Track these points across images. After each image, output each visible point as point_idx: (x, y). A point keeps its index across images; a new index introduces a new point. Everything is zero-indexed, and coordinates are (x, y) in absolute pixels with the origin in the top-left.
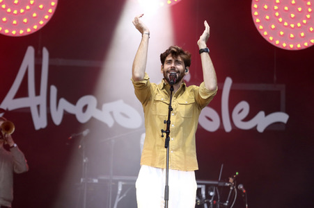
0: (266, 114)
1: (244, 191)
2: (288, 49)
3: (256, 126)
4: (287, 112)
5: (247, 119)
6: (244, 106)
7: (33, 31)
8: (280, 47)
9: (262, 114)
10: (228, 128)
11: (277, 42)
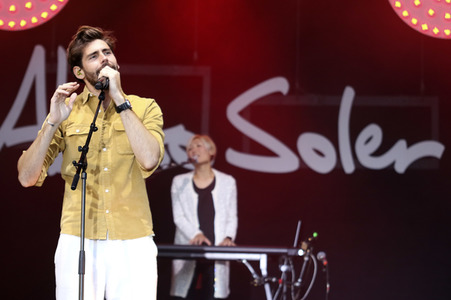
0: (409, 144)
1: (325, 262)
2: (442, 36)
3: (393, 164)
4: (441, 140)
5: (378, 153)
6: (373, 132)
7: (42, 22)
8: (430, 34)
9: (402, 144)
10: (349, 167)
11: (425, 27)
